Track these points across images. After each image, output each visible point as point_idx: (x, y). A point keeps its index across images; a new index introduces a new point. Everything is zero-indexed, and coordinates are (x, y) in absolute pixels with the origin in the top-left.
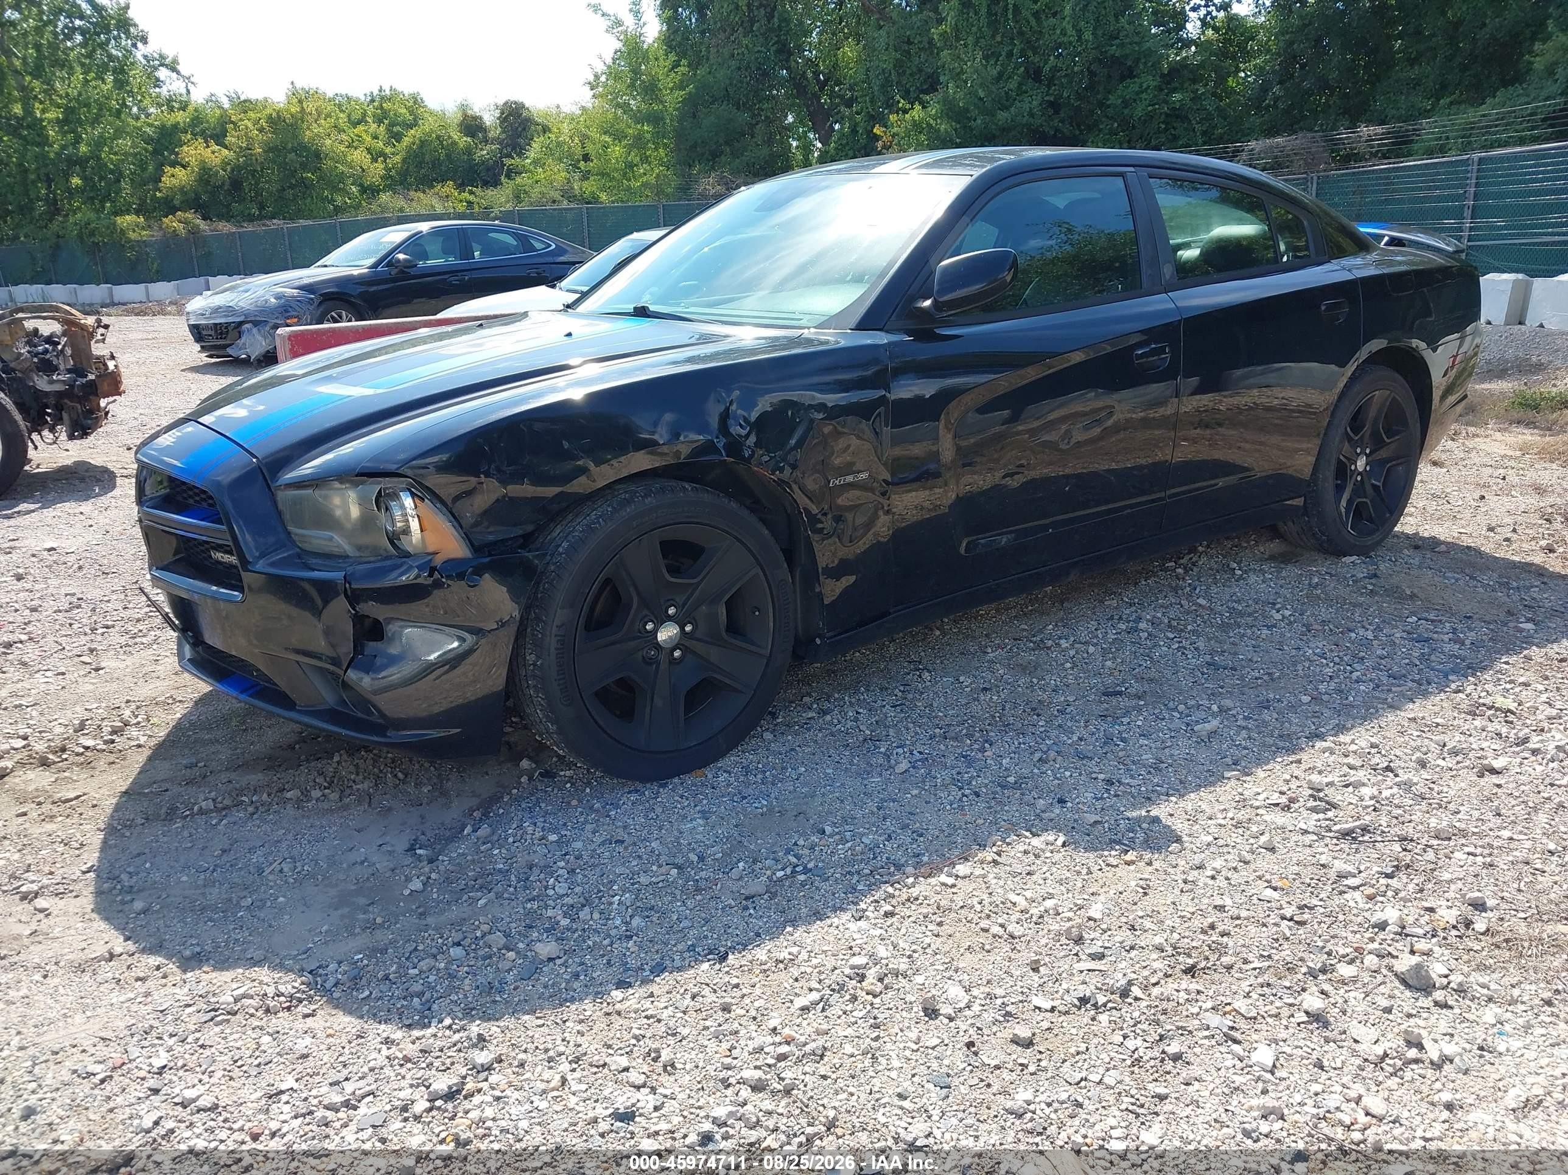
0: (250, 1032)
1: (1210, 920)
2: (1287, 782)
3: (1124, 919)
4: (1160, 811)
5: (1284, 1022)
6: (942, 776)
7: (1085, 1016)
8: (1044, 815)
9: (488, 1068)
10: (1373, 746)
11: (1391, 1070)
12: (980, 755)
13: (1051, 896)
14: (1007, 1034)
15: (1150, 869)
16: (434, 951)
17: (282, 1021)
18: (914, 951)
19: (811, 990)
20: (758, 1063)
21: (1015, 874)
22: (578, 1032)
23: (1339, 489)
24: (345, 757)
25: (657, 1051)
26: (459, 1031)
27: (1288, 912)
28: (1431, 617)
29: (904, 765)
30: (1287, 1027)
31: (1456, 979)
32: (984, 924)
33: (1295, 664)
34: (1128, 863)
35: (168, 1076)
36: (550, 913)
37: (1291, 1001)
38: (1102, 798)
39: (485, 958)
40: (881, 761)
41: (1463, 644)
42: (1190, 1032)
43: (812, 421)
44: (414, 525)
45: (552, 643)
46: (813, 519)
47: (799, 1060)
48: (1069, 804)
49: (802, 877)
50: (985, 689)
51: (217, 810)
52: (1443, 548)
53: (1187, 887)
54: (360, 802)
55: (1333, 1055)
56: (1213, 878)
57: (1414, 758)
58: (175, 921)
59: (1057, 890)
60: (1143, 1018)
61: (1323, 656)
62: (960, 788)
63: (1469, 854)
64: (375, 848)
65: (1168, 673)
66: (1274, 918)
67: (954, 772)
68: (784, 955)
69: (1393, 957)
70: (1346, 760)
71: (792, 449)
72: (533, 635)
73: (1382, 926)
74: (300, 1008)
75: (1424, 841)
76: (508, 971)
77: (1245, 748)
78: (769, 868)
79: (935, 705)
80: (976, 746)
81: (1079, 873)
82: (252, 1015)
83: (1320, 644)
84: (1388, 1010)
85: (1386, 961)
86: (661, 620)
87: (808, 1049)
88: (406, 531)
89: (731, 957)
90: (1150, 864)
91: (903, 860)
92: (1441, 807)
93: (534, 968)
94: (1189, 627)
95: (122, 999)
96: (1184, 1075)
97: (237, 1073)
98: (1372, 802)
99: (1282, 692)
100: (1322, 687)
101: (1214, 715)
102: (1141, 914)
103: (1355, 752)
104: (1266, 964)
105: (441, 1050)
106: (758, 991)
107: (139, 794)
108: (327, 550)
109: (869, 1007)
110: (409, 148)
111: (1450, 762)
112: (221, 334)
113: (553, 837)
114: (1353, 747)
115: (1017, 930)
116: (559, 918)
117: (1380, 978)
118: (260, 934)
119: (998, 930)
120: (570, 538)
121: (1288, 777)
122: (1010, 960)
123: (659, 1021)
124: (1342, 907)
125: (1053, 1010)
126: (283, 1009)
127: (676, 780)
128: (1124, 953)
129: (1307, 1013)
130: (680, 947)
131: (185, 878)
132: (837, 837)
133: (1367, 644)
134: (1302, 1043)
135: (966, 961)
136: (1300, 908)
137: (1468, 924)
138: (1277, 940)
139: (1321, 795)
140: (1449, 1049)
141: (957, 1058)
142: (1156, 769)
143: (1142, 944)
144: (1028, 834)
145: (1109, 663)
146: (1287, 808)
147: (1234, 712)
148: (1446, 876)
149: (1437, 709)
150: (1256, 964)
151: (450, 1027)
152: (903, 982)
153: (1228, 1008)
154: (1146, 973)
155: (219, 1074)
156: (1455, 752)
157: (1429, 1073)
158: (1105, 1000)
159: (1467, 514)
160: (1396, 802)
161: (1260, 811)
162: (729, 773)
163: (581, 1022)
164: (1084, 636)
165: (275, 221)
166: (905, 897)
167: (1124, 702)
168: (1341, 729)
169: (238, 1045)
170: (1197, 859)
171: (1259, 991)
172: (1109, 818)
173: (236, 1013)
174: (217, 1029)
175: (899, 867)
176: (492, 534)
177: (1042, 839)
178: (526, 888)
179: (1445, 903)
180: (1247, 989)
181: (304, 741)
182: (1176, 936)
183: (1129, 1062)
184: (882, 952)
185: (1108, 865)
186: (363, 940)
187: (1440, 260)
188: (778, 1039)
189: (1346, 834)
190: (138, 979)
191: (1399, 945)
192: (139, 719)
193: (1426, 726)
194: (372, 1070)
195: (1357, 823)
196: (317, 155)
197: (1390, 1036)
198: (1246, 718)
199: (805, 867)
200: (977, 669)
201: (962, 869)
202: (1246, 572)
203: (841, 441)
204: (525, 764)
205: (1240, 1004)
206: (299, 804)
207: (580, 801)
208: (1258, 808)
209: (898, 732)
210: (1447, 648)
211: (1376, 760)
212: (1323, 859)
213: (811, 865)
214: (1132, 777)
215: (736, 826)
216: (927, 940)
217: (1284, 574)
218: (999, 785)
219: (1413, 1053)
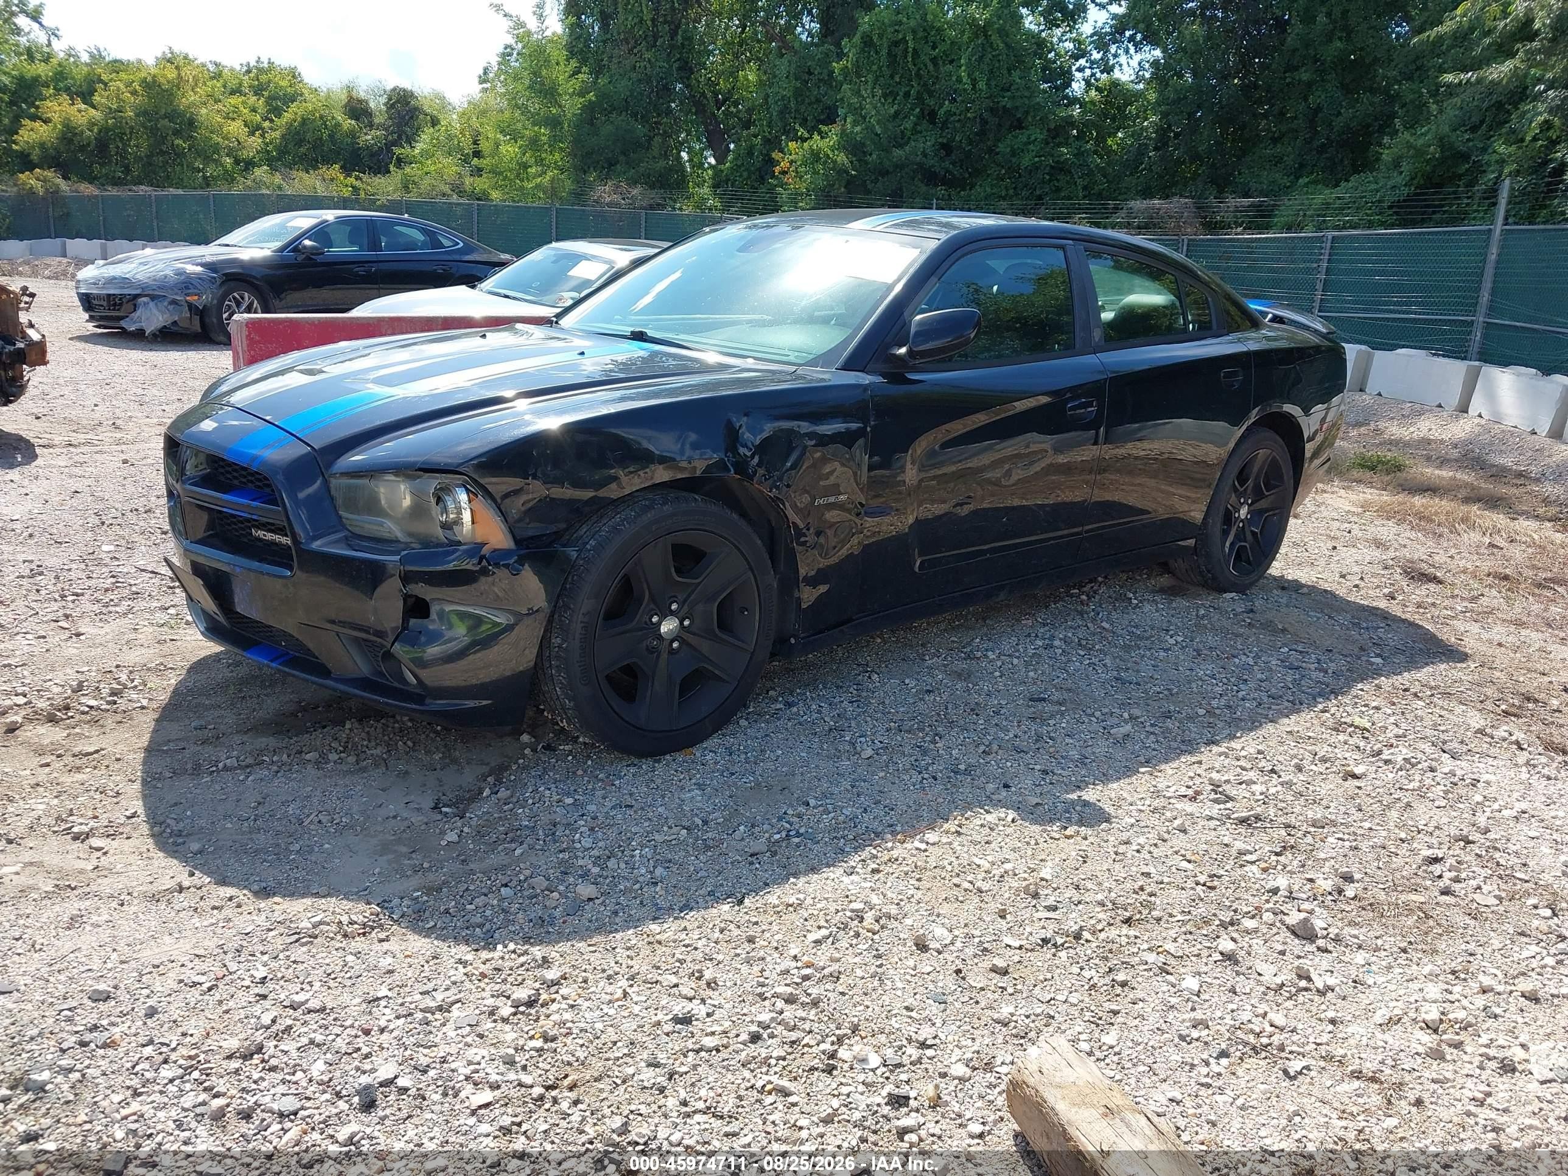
0: (334, 952)
1: (1140, 884)
2: (1191, 778)
3: (1070, 881)
4: (1090, 795)
5: (1204, 960)
6: (903, 763)
7: (1048, 952)
8: (993, 797)
9: (556, 983)
10: (1260, 752)
11: (1288, 995)
12: (932, 746)
13: (1008, 861)
14: (987, 964)
15: (1087, 842)
16: (484, 890)
17: (359, 944)
18: (901, 900)
19: (819, 928)
20: (787, 982)
21: (975, 843)
22: (628, 957)
23: (1225, 533)
24: (356, 725)
25: (700, 971)
26: (523, 955)
27: (1202, 879)
28: (1299, 648)
29: (869, 752)
30: (1206, 964)
31: (1333, 931)
32: (956, 880)
33: (1189, 682)
34: (1068, 837)
35: (270, 985)
36: (581, 862)
37: (1209, 945)
38: (1040, 785)
39: (531, 898)
40: (847, 748)
41: (1326, 672)
42: (1133, 966)
43: (806, 447)
44: (467, 516)
45: (577, 628)
46: (800, 533)
47: (820, 980)
48: (1013, 789)
49: (797, 840)
50: (929, 691)
51: (240, 767)
52: (1305, 590)
53: (1118, 858)
54: (377, 766)
55: (1243, 984)
56: (1138, 851)
57: (1292, 763)
58: (232, 861)
59: (1011, 856)
60: (1094, 955)
61: (1213, 677)
62: (920, 773)
63: (1338, 839)
64: (403, 805)
65: (1082, 684)
66: (1190, 884)
67: (912, 759)
68: (792, 900)
69: (1285, 914)
70: (1239, 763)
71: (787, 470)
72: (560, 621)
73: (1275, 891)
74: (373, 934)
75: (1304, 828)
76: (555, 908)
77: (1154, 750)
78: (767, 832)
79: (887, 702)
80: (928, 739)
81: (1028, 843)
82: (332, 939)
83: (1209, 668)
84: (1282, 953)
85: (1280, 917)
86: (665, 613)
87: (826, 972)
88: (458, 522)
89: (746, 900)
90: (1085, 838)
91: (880, 829)
92: (1315, 802)
93: (577, 907)
94: (1097, 647)
95: (206, 923)
96: (1132, 996)
97: (332, 983)
98: (1262, 797)
99: (1181, 705)
100: (1214, 703)
101: (1126, 722)
102: (1083, 877)
103: (1245, 757)
104: (1188, 917)
105: (511, 969)
106: (775, 928)
107: (158, 751)
108: (378, 535)
109: (870, 942)
110: (290, 125)
111: (1321, 768)
112: (115, 305)
113: (570, 801)
114: (1243, 753)
115: (985, 886)
116: (590, 866)
117: (1275, 930)
118: (317, 874)
119: (966, 885)
120: (597, 536)
121: (1192, 775)
122: (981, 909)
123: (696, 949)
124: (1243, 877)
125: (1020, 948)
126: (359, 934)
127: (668, 757)
128: (1073, 907)
129: (1222, 953)
130: (701, 892)
131: (229, 825)
132: (821, 809)
133: (1249, 668)
134: (1218, 975)
135: (945, 909)
136: (1210, 876)
137: (1340, 892)
138: (1194, 900)
139: (1220, 789)
140: (1331, 981)
141: (949, 982)
142: (1083, 763)
143: (1088, 900)
144: (982, 811)
145: (1031, 674)
146: (1193, 799)
147: (1142, 720)
148: (1322, 855)
149: (1308, 725)
150: (1180, 917)
151: (514, 952)
152: (896, 924)
153: (1160, 950)
154: (1093, 922)
155: (317, 985)
156: (1324, 760)
157: (1316, 998)
158: (1062, 941)
159: (1322, 562)
160: (1280, 797)
161: (1172, 801)
162: (715, 753)
163: (628, 949)
164: (1006, 648)
165: (143, 187)
166: (887, 858)
167: (1049, 708)
168: (1232, 737)
169: (327, 961)
170: (1125, 836)
171: (1184, 937)
172: (1048, 802)
173: (316, 937)
174: (304, 949)
175: (877, 835)
176: (533, 529)
177: (994, 815)
178: (555, 842)
179: (1321, 876)
180: (1174, 936)
181: (304, 709)
182: (1113, 895)
183: (1087, 987)
184: (875, 899)
185: (1051, 838)
186: (415, 881)
187: (1315, 340)
188: (799, 964)
189: (1243, 821)
190: (214, 908)
191: (1289, 906)
192: (136, 683)
193: (1301, 738)
194: (454, 983)
195: (1252, 813)
196: (191, 123)
197: (1285, 971)
198: (1152, 725)
199: (798, 832)
200: (918, 673)
201: (931, 837)
202: (1141, 602)
203: (829, 465)
204: (525, 738)
205: (1170, 946)
206: (317, 764)
207: (585, 771)
208: (1169, 798)
209: (858, 724)
210: (1314, 675)
211: (1263, 763)
212: (1226, 840)
213: (802, 830)
214: (1063, 769)
215: (731, 797)
216: (911, 892)
217: (1174, 605)
218: (952, 771)
219: (1303, 983)
